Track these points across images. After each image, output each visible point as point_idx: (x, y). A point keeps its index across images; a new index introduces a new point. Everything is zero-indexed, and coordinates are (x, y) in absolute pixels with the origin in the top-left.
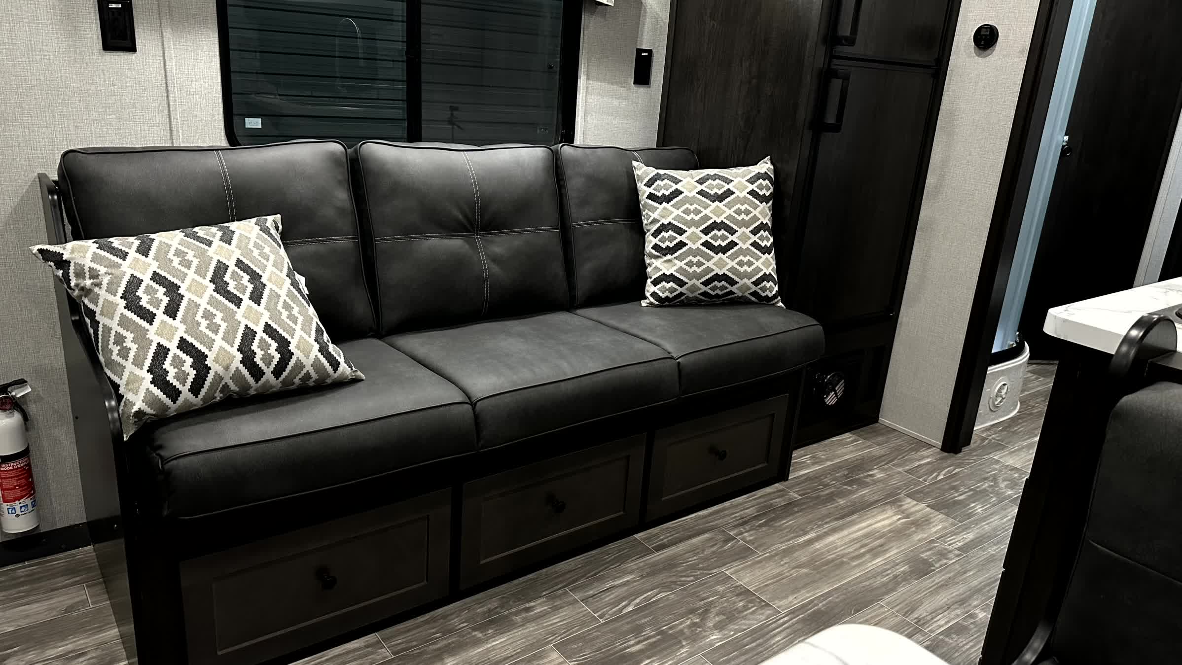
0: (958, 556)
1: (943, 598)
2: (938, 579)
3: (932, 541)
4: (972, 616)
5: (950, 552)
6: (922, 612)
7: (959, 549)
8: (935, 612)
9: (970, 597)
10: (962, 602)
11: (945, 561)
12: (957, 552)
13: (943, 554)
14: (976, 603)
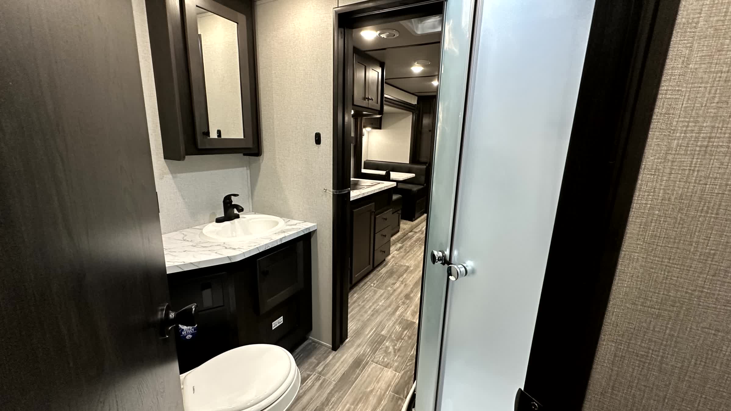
0: (399, 304)
1: (399, 290)
2: (402, 295)
3: (408, 307)
4: (391, 288)
5: (402, 305)
6: (403, 286)
7: (400, 307)
8: (400, 286)
9: (393, 292)
10: (395, 290)
11: (402, 301)
12: (400, 305)
13: (404, 303)
14: (391, 291)
